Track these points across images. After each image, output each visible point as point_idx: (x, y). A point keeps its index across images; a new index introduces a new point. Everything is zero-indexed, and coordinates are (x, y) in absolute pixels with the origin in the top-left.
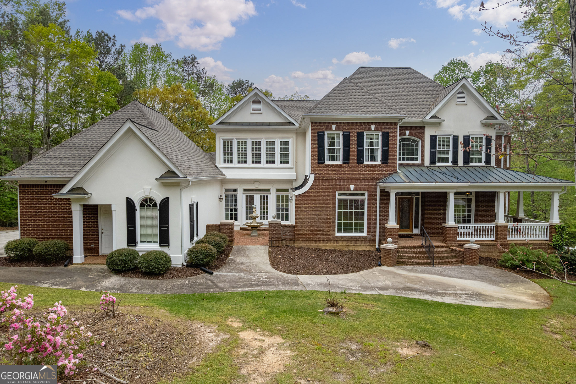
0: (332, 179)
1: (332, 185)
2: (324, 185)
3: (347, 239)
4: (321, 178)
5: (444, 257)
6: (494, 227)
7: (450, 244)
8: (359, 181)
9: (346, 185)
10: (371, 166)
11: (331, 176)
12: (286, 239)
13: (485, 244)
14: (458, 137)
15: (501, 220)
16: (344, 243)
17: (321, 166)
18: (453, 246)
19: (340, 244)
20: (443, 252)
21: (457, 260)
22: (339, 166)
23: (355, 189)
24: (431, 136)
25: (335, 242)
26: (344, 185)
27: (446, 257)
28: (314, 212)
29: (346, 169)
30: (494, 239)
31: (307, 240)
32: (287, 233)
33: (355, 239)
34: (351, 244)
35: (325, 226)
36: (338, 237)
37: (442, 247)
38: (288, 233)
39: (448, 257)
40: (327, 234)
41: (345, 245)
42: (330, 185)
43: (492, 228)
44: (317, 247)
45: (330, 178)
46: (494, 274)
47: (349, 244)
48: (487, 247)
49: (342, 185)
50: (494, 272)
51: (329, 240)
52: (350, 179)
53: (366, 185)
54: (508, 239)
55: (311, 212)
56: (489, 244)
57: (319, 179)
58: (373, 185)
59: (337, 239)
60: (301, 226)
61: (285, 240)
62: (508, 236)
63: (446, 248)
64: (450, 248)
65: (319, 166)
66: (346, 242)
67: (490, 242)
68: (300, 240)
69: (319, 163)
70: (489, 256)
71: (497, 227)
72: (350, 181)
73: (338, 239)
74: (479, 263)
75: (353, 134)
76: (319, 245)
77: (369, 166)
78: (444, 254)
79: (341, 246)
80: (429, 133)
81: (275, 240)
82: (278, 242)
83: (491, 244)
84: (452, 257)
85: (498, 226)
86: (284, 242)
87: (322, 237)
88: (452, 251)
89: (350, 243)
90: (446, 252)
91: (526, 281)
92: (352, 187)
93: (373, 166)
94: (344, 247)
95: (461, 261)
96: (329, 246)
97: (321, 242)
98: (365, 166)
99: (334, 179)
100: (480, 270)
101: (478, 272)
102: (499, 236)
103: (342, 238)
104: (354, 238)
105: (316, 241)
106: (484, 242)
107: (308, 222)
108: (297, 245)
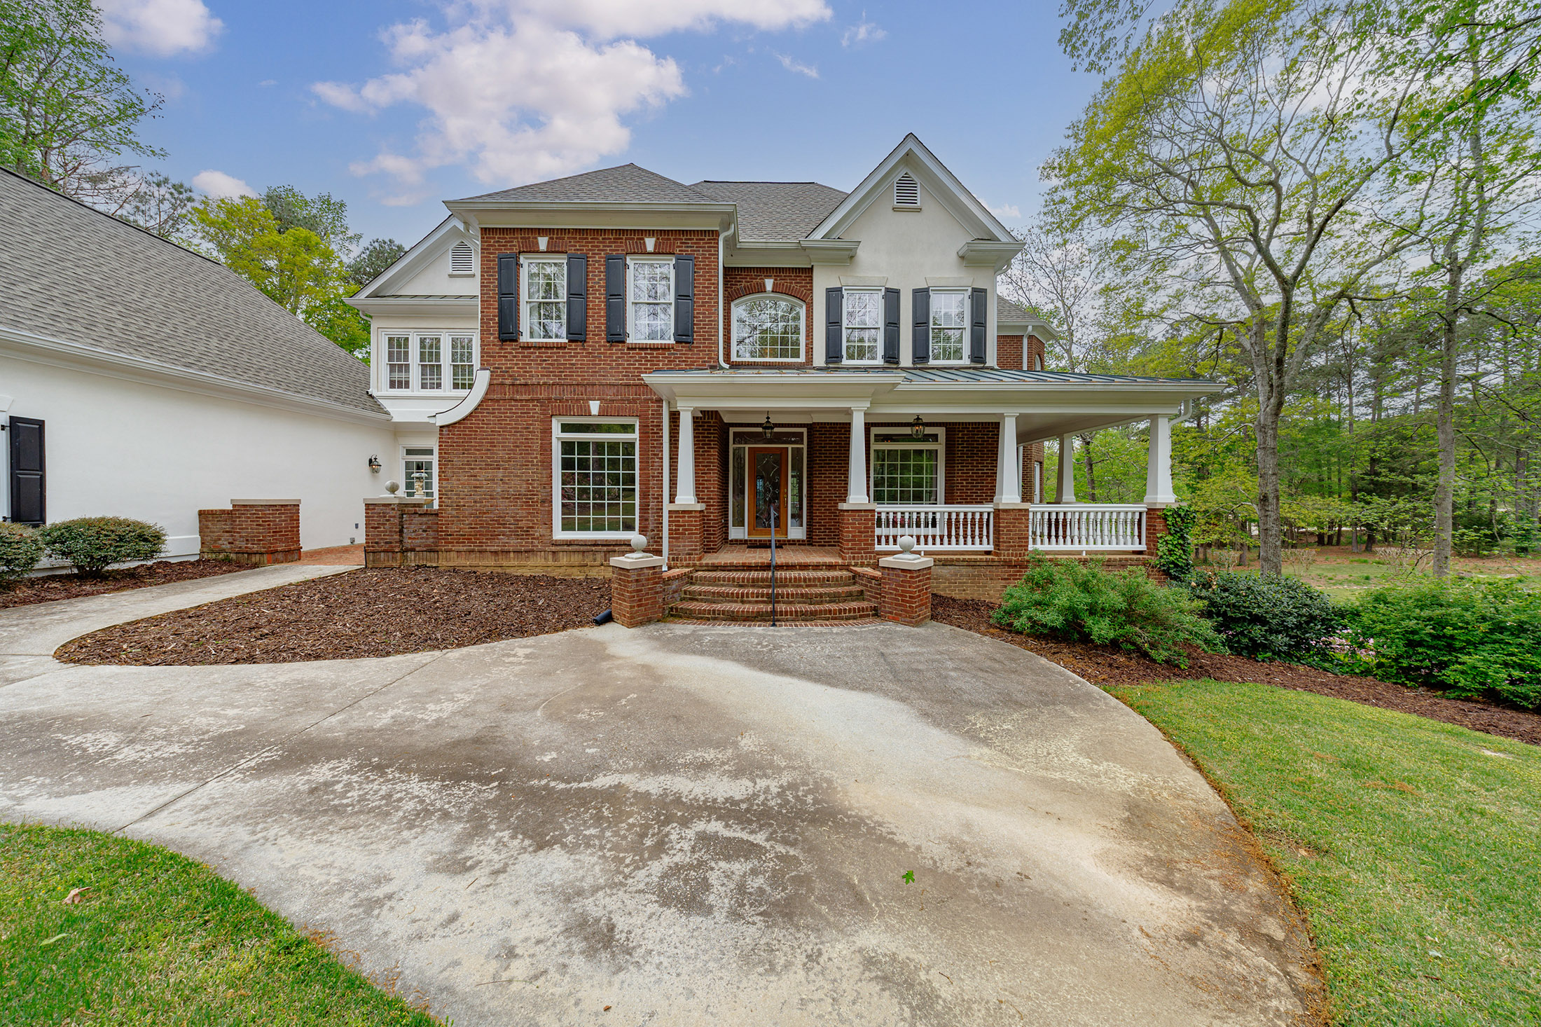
0: (539, 384)
1: (538, 400)
2: (516, 400)
3: (582, 548)
4: (508, 382)
5: (821, 595)
6: (989, 514)
7: (854, 558)
8: (614, 390)
9: (578, 400)
10: (646, 349)
11: (535, 373)
12: (417, 549)
13: (964, 560)
14: (897, 292)
15: (1009, 494)
16: (576, 559)
17: (509, 347)
18: (862, 565)
19: (564, 560)
20: (824, 582)
21: (865, 604)
22: (557, 348)
23: (602, 413)
24: (829, 291)
25: (550, 557)
26: (572, 399)
27: (829, 595)
28: (490, 473)
29: (578, 357)
30: (991, 547)
31: (473, 551)
32: (421, 532)
33: (605, 548)
34: (595, 560)
35: (522, 513)
36: (556, 544)
37: (830, 567)
38: (424, 531)
39: (835, 598)
40: (527, 532)
41: (577, 564)
42: (533, 400)
43: (985, 516)
44: (500, 570)
45: (535, 381)
46: (966, 660)
47: (588, 561)
48: (970, 569)
49: (567, 400)
50: (968, 651)
51: (533, 551)
52: (588, 384)
53: (634, 401)
54: (1031, 547)
55: (483, 475)
56: (976, 561)
57: (502, 384)
58: (651, 400)
59: (553, 548)
60: (454, 512)
61: (413, 550)
62: (1031, 540)
63: (840, 570)
64: (851, 571)
65: (501, 349)
66: (580, 556)
67: (979, 557)
68: (450, 551)
69: (503, 341)
70: (975, 596)
71: (997, 512)
72: (589, 389)
73: (558, 548)
74: (933, 617)
75: (596, 261)
76: (505, 564)
77: (640, 349)
78: (830, 586)
79: (564, 567)
80: (822, 282)
81: (384, 551)
82: (390, 554)
83: (981, 560)
84: (850, 596)
85: (999, 510)
86: (411, 555)
87: (513, 543)
88: (855, 577)
89: (591, 557)
90: (837, 581)
91: (1089, 696)
92: (595, 406)
93: (651, 349)
94: (575, 571)
95: (875, 609)
96: (534, 566)
97: (512, 554)
98: (628, 349)
99: (545, 384)
100: (926, 641)
101: (912, 649)
102: (1004, 538)
103: (568, 545)
104: (603, 545)
105: (496, 553)
106: (961, 557)
107: (475, 502)
108: (445, 563)
